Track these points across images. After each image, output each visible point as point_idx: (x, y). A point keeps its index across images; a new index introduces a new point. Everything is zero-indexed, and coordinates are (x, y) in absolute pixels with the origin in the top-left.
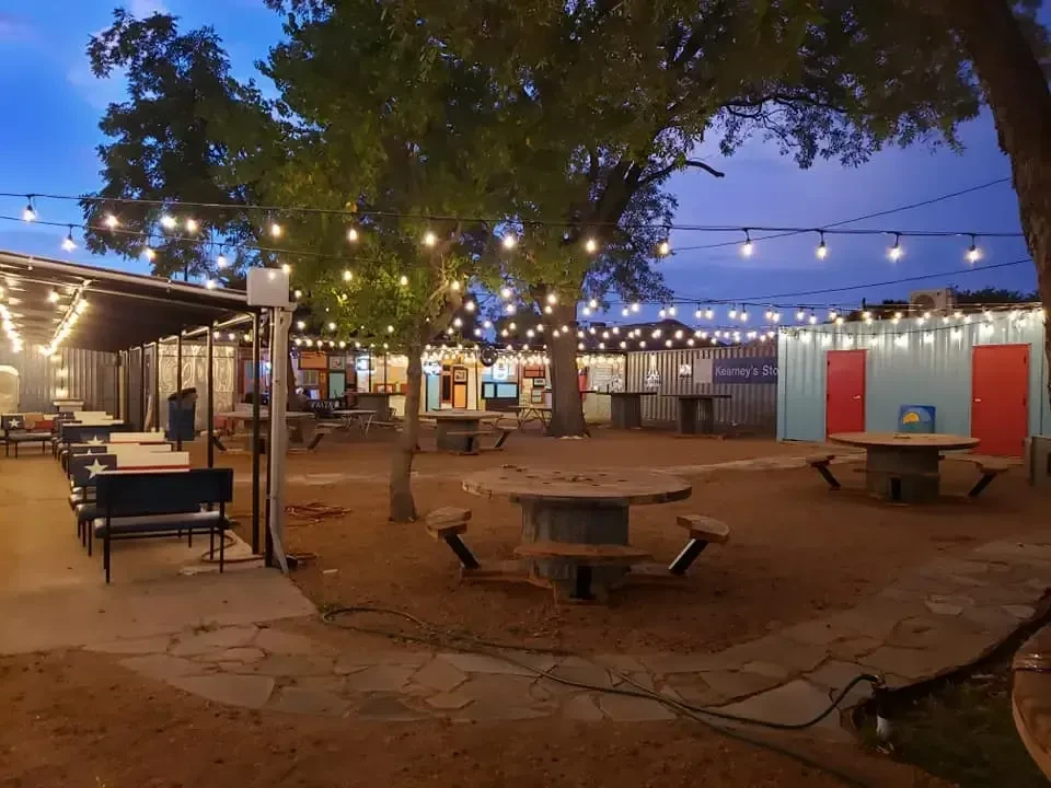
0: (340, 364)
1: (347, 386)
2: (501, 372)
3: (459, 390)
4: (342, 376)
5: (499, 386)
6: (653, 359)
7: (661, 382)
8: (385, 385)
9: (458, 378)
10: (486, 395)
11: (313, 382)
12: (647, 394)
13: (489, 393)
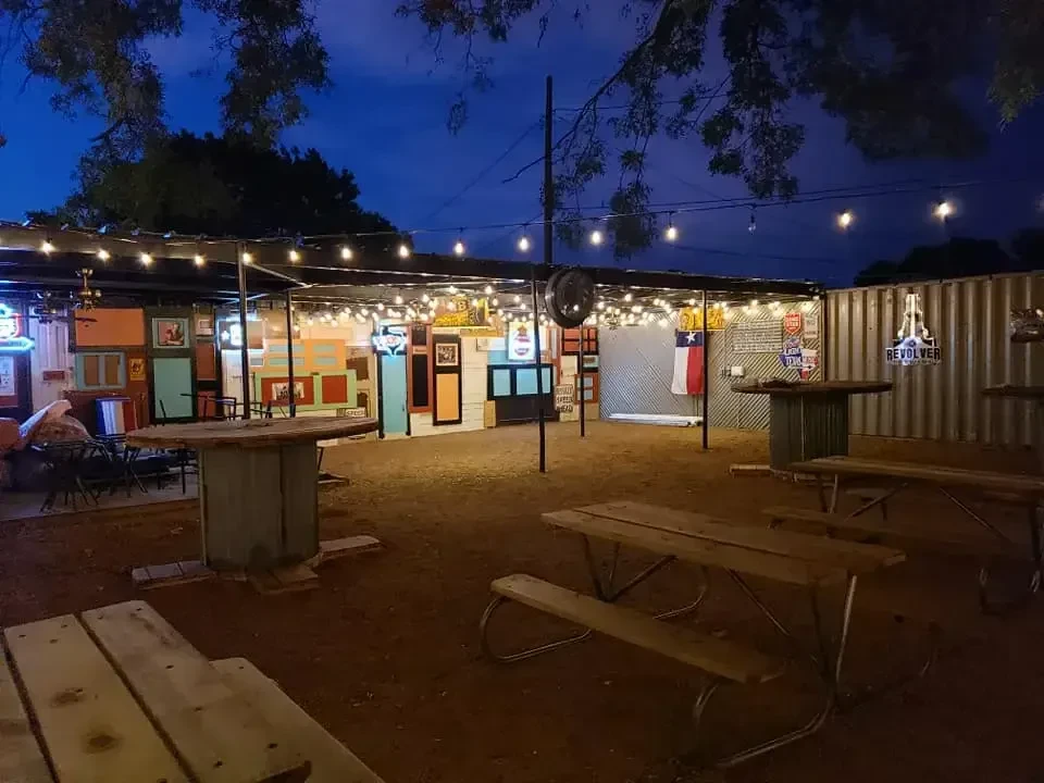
0: (179, 336)
1: (198, 386)
2: (524, 345)
3: (445, 383)
4: (185, 363)
5: (519, 372)
6: (912, 302)
7: (941, 353)
8: (291, 379)
9: (442, 358)
10: (496, 393)
11: (111, 379)
12: (865, 389)
13: (502, 389)
